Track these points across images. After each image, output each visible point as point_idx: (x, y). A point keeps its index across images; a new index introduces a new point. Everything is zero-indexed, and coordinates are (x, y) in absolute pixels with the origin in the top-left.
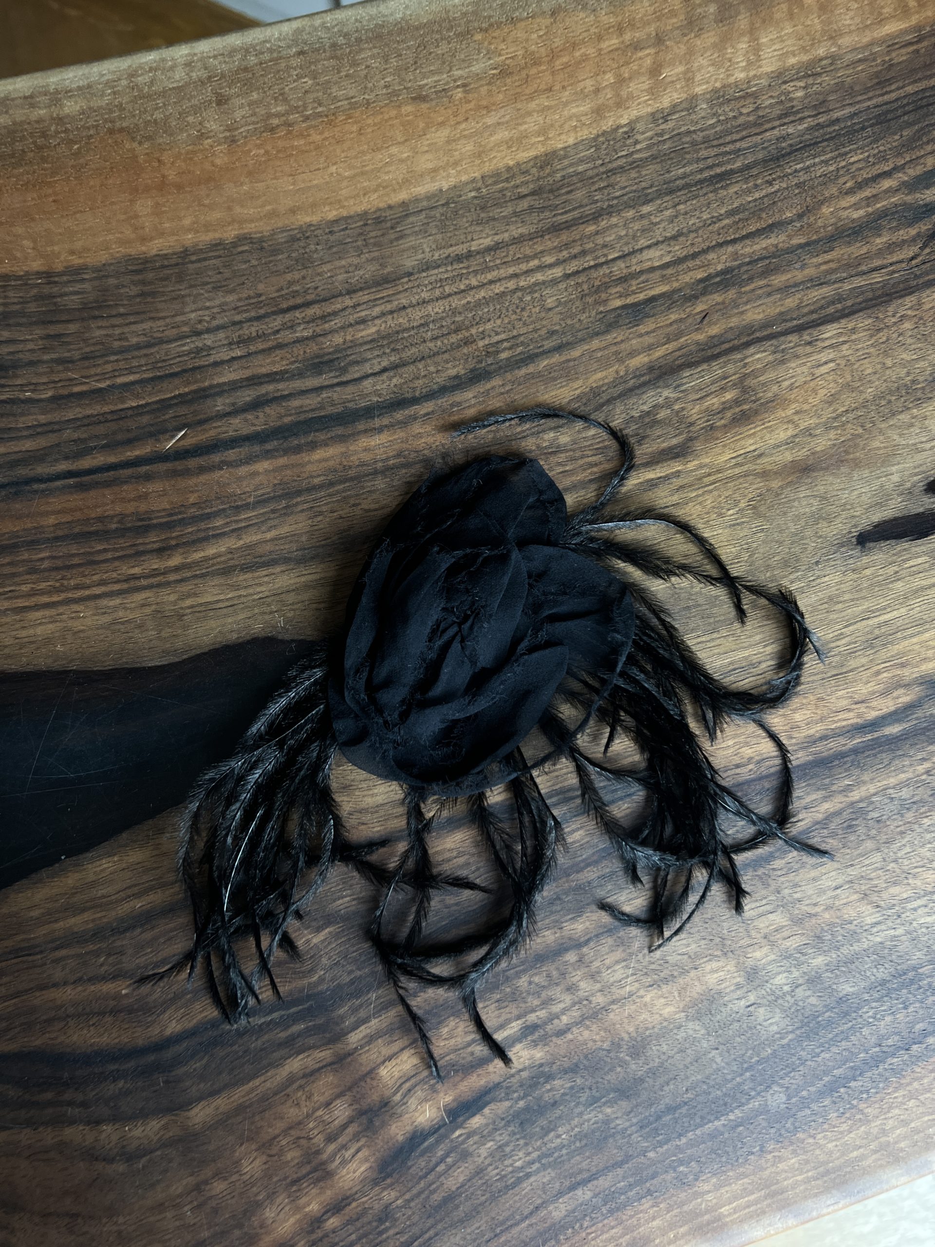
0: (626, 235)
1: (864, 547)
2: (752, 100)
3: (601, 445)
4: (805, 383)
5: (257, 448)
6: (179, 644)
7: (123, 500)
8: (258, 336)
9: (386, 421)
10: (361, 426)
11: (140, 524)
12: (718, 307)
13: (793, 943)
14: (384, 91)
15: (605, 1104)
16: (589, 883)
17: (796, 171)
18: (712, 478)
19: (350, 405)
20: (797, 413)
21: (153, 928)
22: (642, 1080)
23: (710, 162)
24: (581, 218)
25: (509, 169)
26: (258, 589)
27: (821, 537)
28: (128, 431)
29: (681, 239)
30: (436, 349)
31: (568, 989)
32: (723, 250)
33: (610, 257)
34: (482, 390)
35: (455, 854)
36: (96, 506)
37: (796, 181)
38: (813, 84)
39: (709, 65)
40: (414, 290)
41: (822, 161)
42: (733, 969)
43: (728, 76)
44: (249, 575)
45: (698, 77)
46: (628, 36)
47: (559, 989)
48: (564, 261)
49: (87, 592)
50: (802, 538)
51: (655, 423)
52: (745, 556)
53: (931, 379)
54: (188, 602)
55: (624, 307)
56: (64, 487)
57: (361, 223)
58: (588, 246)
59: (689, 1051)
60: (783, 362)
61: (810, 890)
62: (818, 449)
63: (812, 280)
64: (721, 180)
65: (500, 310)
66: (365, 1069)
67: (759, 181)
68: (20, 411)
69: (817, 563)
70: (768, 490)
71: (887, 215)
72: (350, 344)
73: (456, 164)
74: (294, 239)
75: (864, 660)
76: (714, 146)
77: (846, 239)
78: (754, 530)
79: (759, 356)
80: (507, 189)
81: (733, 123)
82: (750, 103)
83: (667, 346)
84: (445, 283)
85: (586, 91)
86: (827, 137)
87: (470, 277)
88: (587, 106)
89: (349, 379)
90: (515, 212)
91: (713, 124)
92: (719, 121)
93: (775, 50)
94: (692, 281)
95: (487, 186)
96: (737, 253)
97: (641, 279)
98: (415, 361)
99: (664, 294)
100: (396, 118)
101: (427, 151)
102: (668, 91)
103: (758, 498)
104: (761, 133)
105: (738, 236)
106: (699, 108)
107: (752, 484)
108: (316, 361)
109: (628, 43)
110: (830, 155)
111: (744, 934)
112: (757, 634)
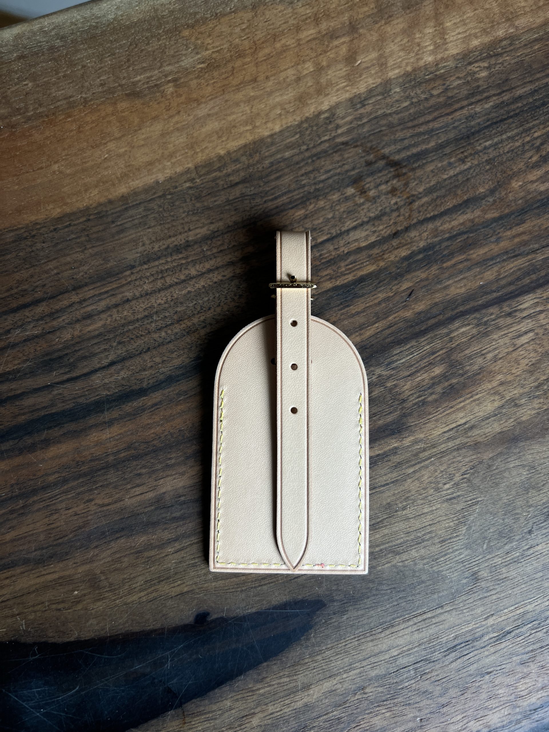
0: (333, 218)
2: (441, 82)
4: (508, 353)
9: (115, 413)
10: (91, 421)
12: (423, 284)
14: (100, 89)
17: (485, 148)
18: (426, 454)
19: (81, 400)
20: (502, 384)
23: (406, 142)
24: (290, 202)
25: (220, 158)
27: (530, 506)
29: (385, 218)
30: (160, 340)
32: (423, 227)
37: (486, 157)
38: (495, 64)
39: (400, 50)
40: (137, 283)
41: (509, 138)
43: (418, 59)
45: (391, 62)
46: (324, 26)
50: (515, 509)
52: (463, 530)
55: (335, 289)
57: (84, 219)
60: (486, 334)
62: (524, 419)
63: (507, 253)
64: (418, 160)
67: (453, 160)
70: (479, 463)
72: (78, 340)
73: (171, 155)
74: (19, 239)
76: (409, 128)
77: (535, 211)
78: (470, 502)
79: (463, 329)
80: (220, 177)
81: (425, 104)
82: (439, 85)
83: (377, 325)
84: (166, 274)
85: (288, 80)
86: (512, 113)
87: (189, 267)
88: (290, 94)
89: (78, 375)
90: (228, 201)
91: (407, 107)
92: (412, 103)
93: (459, 33)
94: (397, 259)
95: (200, 176)
96: (437, 230)
97: (349, 260)
98: (141, 353)
99: (371, 274)
100: (113, 114)
101: (143, 145)
102: (364, 77)
103: (472, 471)
104: (452, 113)
105: (436, 213)
106: (393, 92)
107: (465, 457)
108: (46, 358)
109: (325, 32)
110: (516, 131)
112: (478, 607)
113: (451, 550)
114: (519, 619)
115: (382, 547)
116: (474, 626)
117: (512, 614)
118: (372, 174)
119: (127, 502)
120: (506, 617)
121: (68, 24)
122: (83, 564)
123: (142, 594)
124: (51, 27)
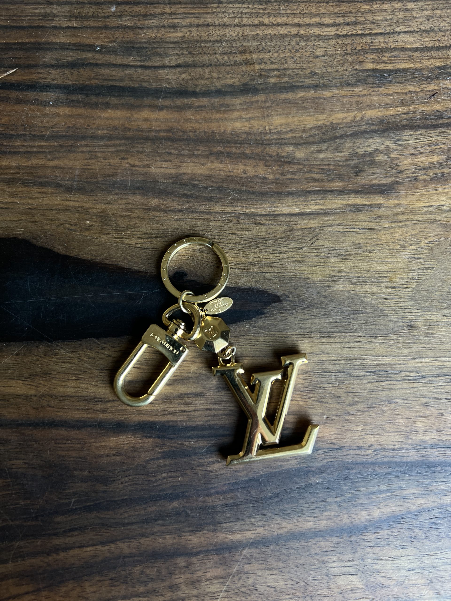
0: (391, 19)
3: (327, 167)
5: (64, 96)
8: (93, 16)
9: (167, 103)
10: (147, 101)
12: (446, 90)
16: (214, 507)
19: (145, 84)
26: (30, 202)
29: (432, 34)
30: (222, 62)
31: (171, 587)
33: (374, 32)
34: (247, 101)
35: (114, 452)
40: (220, 15)
44: (27, 189)
47: (163, 584)
48: (339, 25)
51: (372, 163)
52: (413, 284)
55: (375, 71)
58: (359, 19)
61: (389, 565)
65: (279, 47)
70: (446, 239)
72: (159, 40)
78: (427, 266)
83: (399, 108)
84: (244, 16)
87: (264, 17)
89: (150, 65)
94: (432, 66)
97: (393, 54)
98: (203, 66)
99: (407, 69)
103: (436, 243)
107: (434, 230)
108: (130, 45)
111: (324, 585)
112: (405, 348)
113: (398, 297)
114: (435, 369)
115: (342, 274)
116: (397, 362)
117: (431, 364)
119: (153, 170)
120: (425, 364)
122: (101, 203)
123: (140, 241)
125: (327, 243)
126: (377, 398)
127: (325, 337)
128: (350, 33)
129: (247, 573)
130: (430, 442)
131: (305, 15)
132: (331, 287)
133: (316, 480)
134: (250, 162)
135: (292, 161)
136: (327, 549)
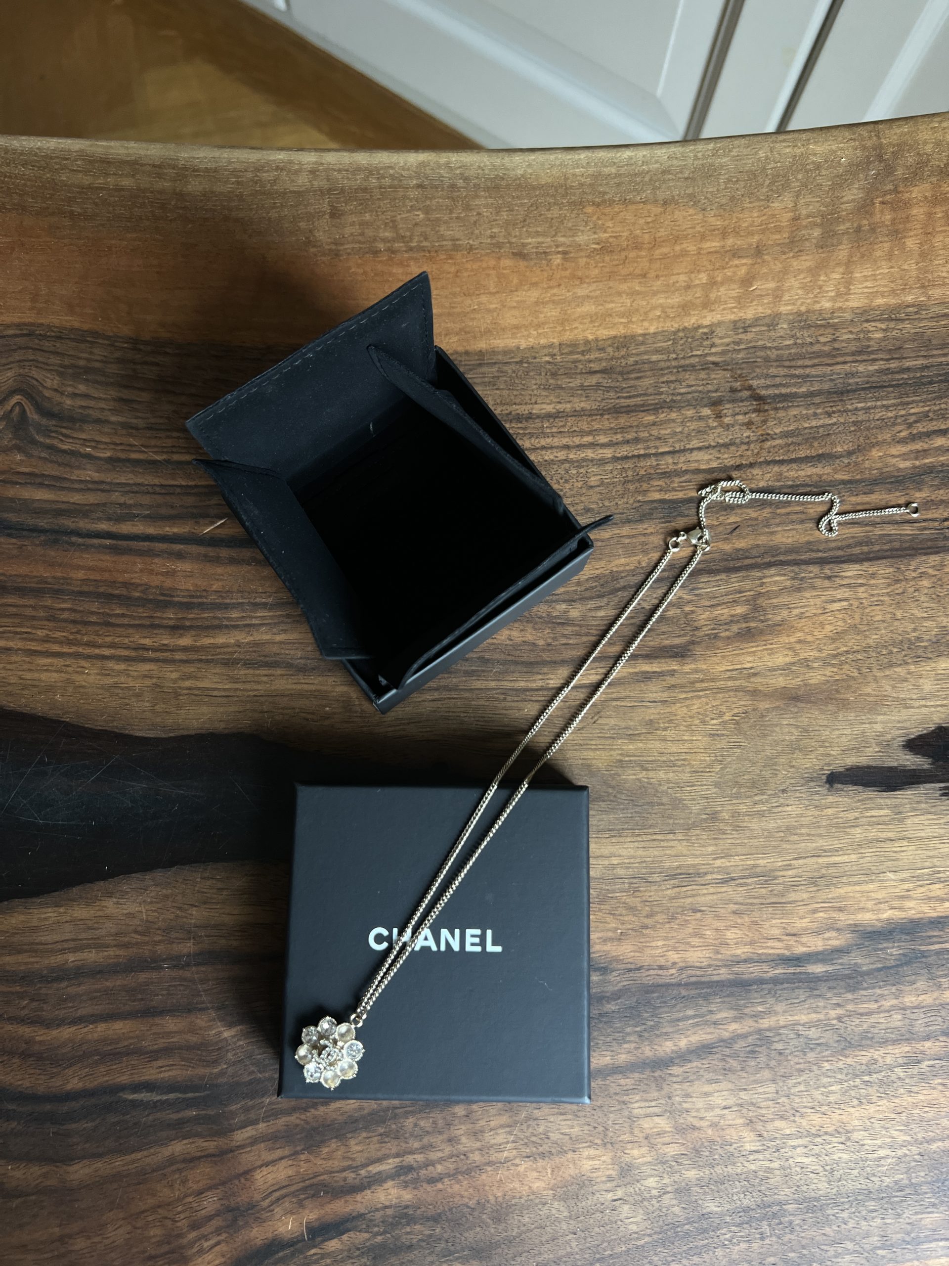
0: (681, 432)
1: (831, 786)
2: (832, 331)
4: (815, 615)
6: (169, 721)
7: (151, 572)
11: (162, 598)
12: (750, 522)
13: (672, 1150)
14: (489, 241)
15: (457, 1258)
17: (856, 409)
18: (704, 685)
20: (800, 642)
21: (79, 985)
22: (498, 1245)
23: (778, 380)
24: (643, 405)
25: (587, 342)
27: (793, 767)
28: (172, 507)
29: (733, 448)
31: (450, 1140)
32: (769, 468)
33: (661, 450)
36: (125, 572)
37: (854, 418)
38: (893, 329)
39: (799, 288)
41: (884, 406)
42: (609, 1161)
43: (815, 302)
44: (251, 671)
45: (786, 297)
46: (730, 242)
47: (441, 1137)
48: (617, 444)
49: (97, 651)
50: (775, 764)
52: (718, 768)
53: (934, 640)
54: (187, 684)
55: (662, 501)
56: (100, 546)
58: (642, 435)
59: (548, 1229)
60: (799, 590)
61: (700, 1103)
62: (811, 682)
64: (784, 401)
66: (241, 1169)
67: (819, 411)
68: (77, 464)
69: (784, 791)
70: (754, 710)
71: (932, 472)
75: (805, 896)
76: (784, 367)
77: (887, 486)
78: (732, 744)
79: (777, 578)
80: (580, 361)
81: (809, 349)
82: (829, 333)
85: (678, 285)
86: (894, 383)
87: (525, 438)
88: (676, 299)
90: (582, 386)
91: (789, 345)
92: (796, 344)
93: (866, 287)
95: (562, 354)
96: (781, 475)
100: (494, 268)
101: (514, 307)
102: (755, 303)
103: (743, 715)
104: (833, 364)
105: (786, 458)
106: (779, 326)
107: (740, 700)
109: (728, 248)
110: (893, 401)
111: (627, 1129)
112: (710, 845)
113: (699, 783)
114: (747, 869)
115: (631, 758)
116: (701, 862)
117: (741, 863)
118: (733, 401)
120: (735, 864)
121: (476, 166)
124: (457, 165)
125: (612, 722)
126: (679, 907)
127: (615, 836)
128: (630, 455)
129: (536, 1119)
130: (743, 957)
131: (575, 434)
132: (619, 775)
133: (611, 1007)
134: (516, 625)
135: (567, 622)
136: (628, 1087)
